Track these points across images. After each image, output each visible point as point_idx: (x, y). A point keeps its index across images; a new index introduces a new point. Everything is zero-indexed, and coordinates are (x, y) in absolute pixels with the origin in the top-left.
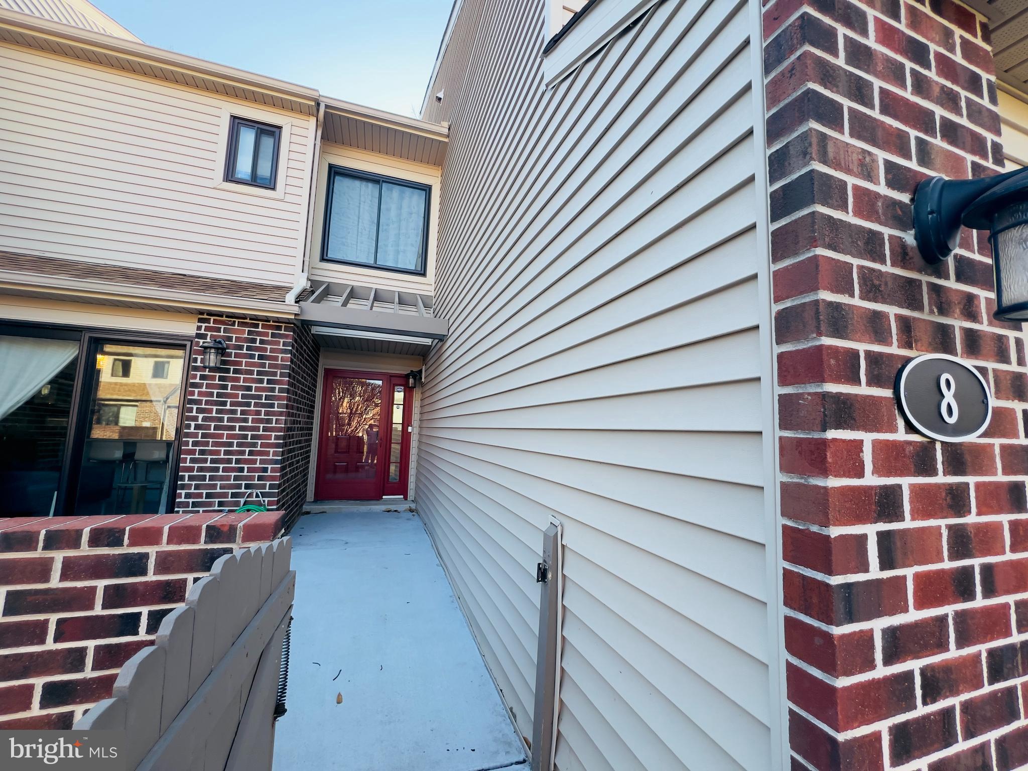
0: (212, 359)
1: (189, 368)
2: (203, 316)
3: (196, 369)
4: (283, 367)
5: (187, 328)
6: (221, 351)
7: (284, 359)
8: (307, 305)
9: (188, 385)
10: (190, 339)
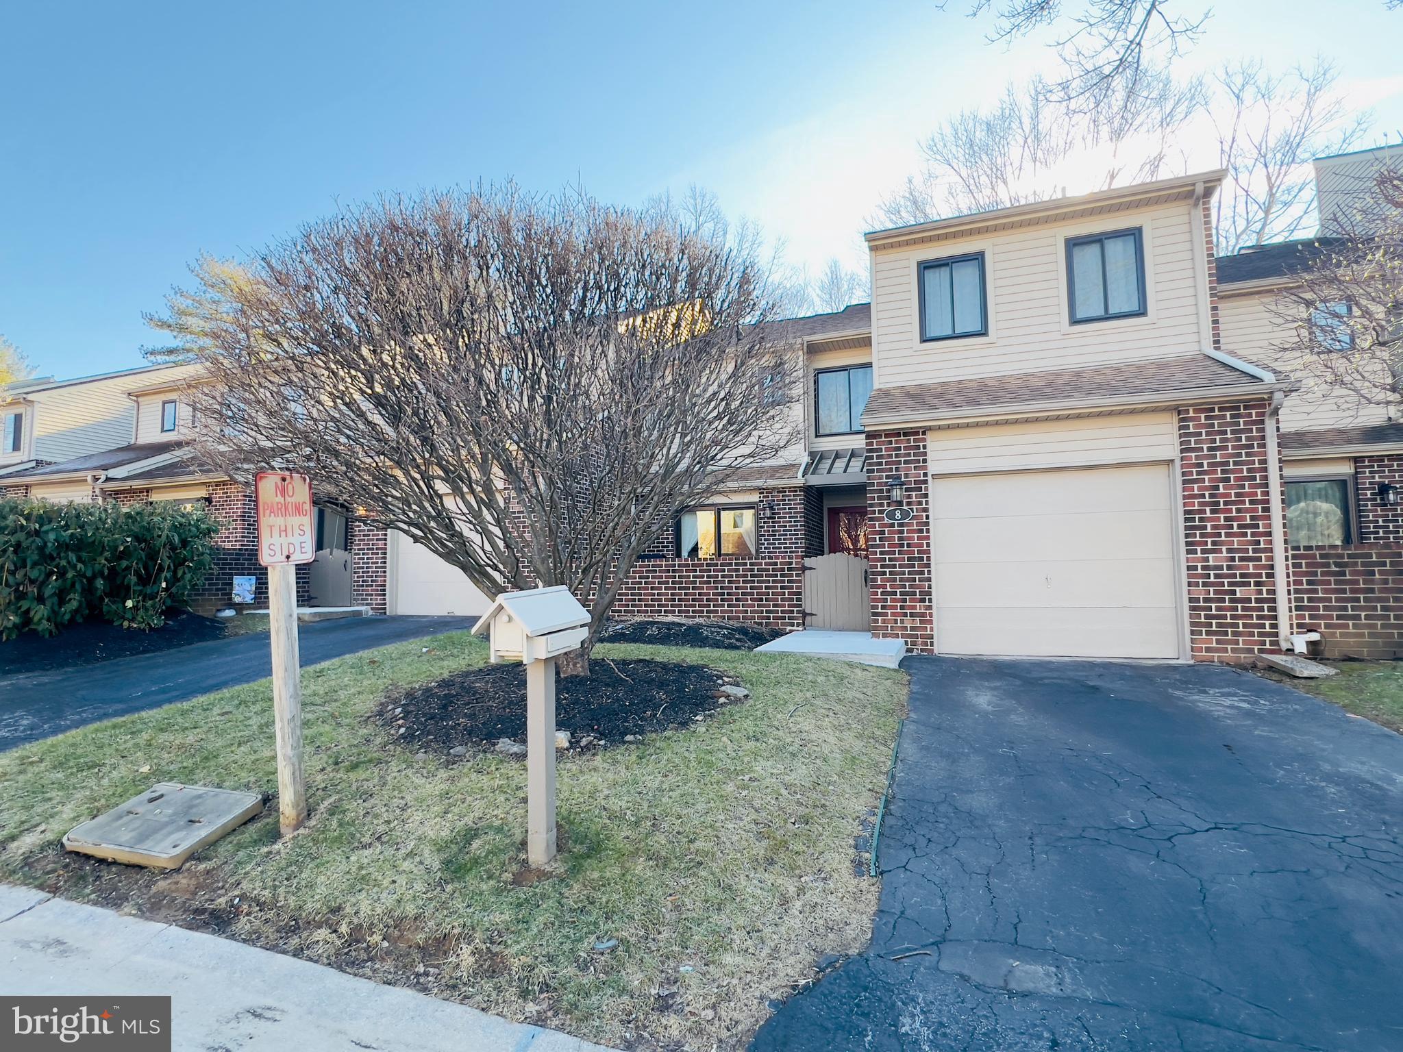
0: (768, 513)
1: (757, 518)
2: (760, 490)
3: (761, 518)
4: (801, 512)
5: (755, 498)
6: (771, 508)
7: (800, 508)
8: (808, 476)
9: (758, 527)
10: (756, 503)
